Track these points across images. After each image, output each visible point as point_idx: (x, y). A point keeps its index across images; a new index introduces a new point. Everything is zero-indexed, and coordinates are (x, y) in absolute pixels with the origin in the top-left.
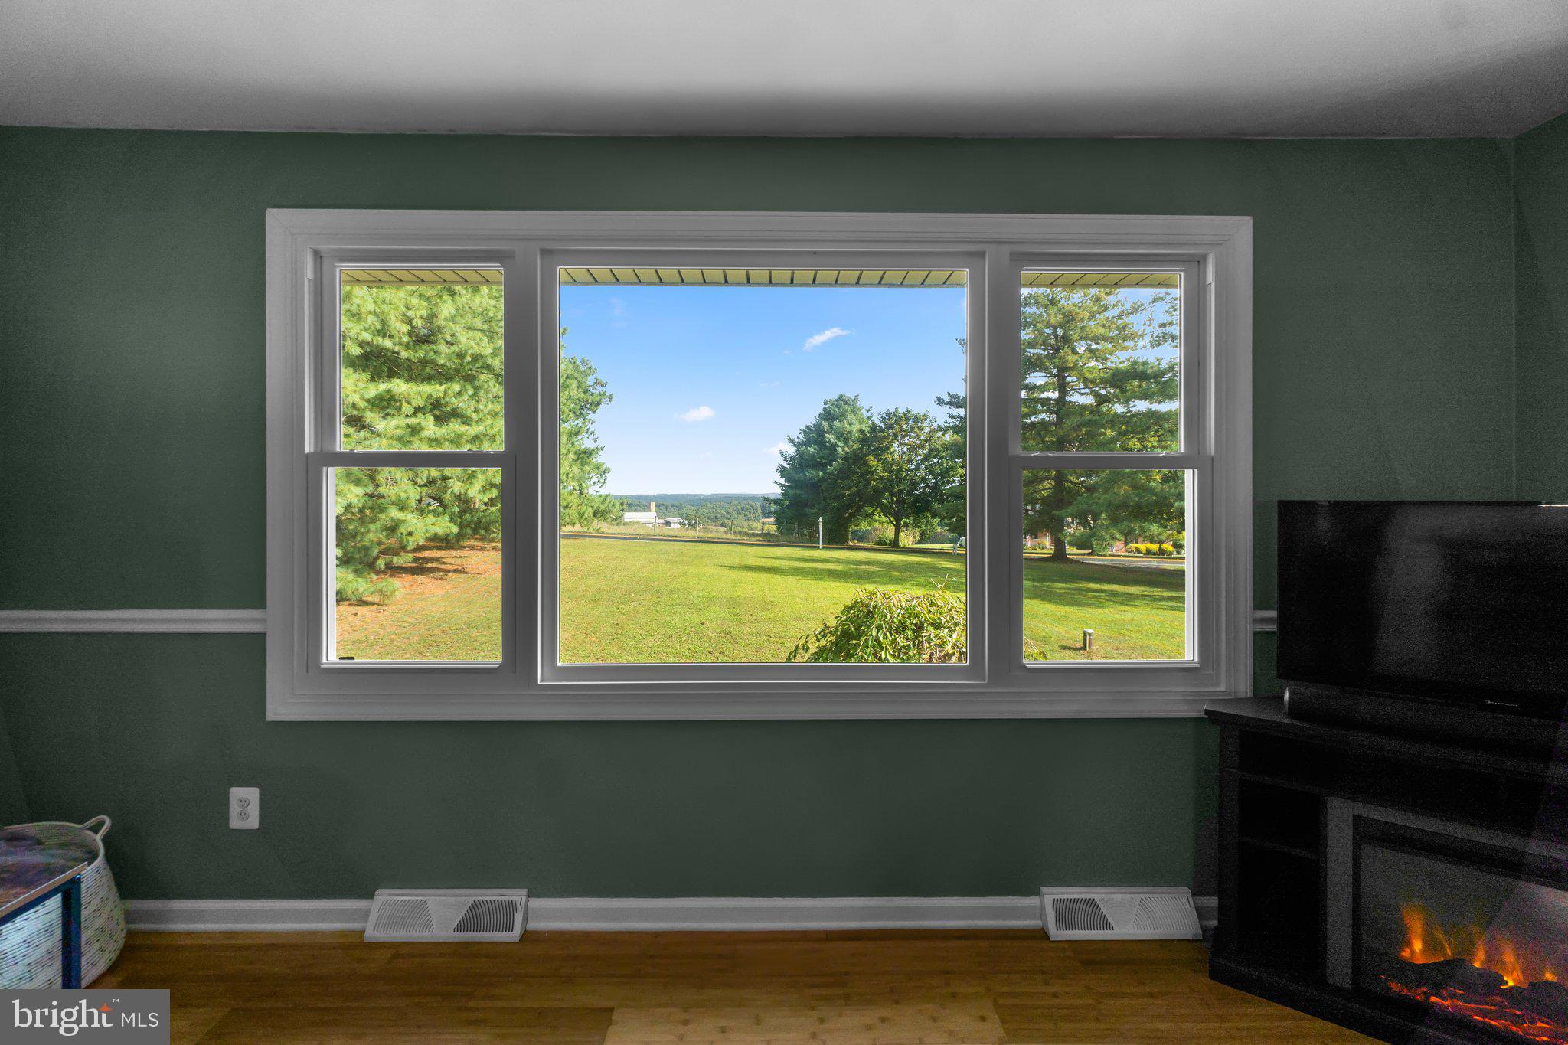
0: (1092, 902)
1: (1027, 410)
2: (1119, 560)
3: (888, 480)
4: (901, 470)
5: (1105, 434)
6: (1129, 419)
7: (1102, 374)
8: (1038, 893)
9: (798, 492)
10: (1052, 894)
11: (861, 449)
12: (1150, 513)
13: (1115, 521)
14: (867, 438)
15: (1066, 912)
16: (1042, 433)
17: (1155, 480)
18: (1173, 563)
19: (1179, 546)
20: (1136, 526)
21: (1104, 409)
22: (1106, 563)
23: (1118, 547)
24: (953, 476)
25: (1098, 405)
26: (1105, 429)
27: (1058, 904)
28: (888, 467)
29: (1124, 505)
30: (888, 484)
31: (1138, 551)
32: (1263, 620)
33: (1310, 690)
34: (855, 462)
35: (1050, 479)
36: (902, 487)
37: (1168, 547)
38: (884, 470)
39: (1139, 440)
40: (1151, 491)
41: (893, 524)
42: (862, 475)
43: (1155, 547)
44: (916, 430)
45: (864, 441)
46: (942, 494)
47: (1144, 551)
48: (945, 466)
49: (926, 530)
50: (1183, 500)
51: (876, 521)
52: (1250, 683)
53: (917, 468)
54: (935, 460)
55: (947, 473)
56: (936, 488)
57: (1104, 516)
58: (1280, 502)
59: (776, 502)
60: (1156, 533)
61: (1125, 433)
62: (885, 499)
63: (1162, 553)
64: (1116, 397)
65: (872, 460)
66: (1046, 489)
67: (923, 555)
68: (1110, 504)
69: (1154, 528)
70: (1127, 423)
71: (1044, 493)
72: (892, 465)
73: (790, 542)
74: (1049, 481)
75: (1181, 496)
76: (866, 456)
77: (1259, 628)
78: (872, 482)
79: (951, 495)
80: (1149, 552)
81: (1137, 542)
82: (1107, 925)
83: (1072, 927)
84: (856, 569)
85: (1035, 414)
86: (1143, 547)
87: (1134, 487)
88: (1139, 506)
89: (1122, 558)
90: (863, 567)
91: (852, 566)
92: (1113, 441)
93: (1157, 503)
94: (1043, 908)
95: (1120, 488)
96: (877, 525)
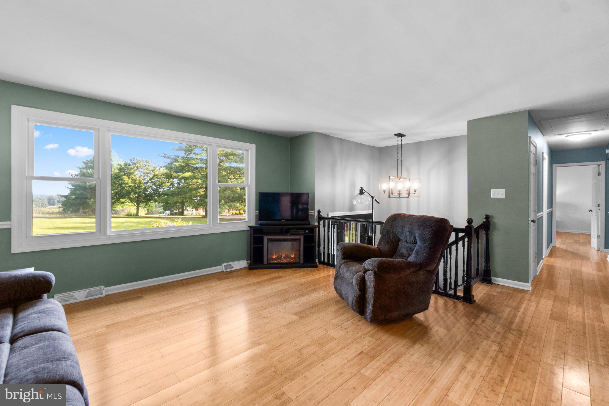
0: (231, 264)
1: (195, 162)
2: (227, 217)
3: (134, 187)
4: (140, 183)
5: (222, 173)
6: (230, 168)
7: (222, 152)
8: (221, 265)
9: (82, 192)
10: (223, 265)
11: (119, 173)
12: (236, 200)
13: (226, 203)
14: (123, 168)
15: (226, 267)
16: (201, 171)
17: (238, 189)
18: (243, 217)
19: (244, 211)
20: (233, 204)
21: (222, 164)
22: (222, 218)
23: (226, 212)
24: (164, 186)
25: (220, 163)
26: (222, 171)
27: (225, 266)
28: (134, 181)
29: (228, 198)
30: (134, 189)
31: (233, 214)
32: (257, 213)
33: (262, 222)
34: (116, 178)
35: (203, 188)
36: (141, 190)
37: (242, 212)
38: (132, 182)
39: (233, 175)
40: (237, 193)
41: (136, 206)
42: (120, 185)
43: (238, 212)
44: (147, 166)
45: (121, 169)
46: (159, 193)
47: (234, 214)
48: (161, 182)
49: (149, 209)
50: (245, 196)
51: (126, 205)
52: (255, 223)
53: (147, 183)
54: (156, 179)
55: (161, 185)
56: (156, 190)
57: (223, 201)
58: (259, 193)
59: (65, 197)
60: (238, 206)
61: (229, 174)
62: (132, 195)
63: (240, 214)
64: (226, 160)
65: (125, 178)
66: (202, 192)
67: (152, 218)
68: (225, 197)
69: (238, 205)
70: (230, 170)
71: (201, 193)
72: (135, 180)
73: (78, 216)
74: (203, 189)
75: (245, 195)
76: (122, 176)
77: (256, 214)
78: (126, 188)
79: (163, 194)
80: (236, 214)
81: (232, 211)
82: (233, 268)
83: (228, 269)
84: (123, 225)
85: (198, 164)
86: (234, 212)
87: (232, 191)
88: (233, 198)
89: (228, 216)
90: (126, 224)
91: (120, 224)
92: (225, 176)
93: (238, 197)
94: (222, 267)
95: (227, 192)
96: (126, 207)
